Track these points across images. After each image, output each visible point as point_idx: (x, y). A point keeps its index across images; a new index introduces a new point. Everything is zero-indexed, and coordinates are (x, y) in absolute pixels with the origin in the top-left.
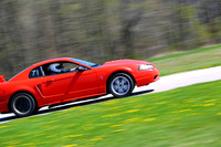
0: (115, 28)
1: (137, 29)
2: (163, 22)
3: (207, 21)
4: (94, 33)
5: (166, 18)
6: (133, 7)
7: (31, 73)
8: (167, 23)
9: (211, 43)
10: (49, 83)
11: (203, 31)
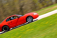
0: (18, 8)
1: (23, 7)
2: (30, 5)
3: (41, 3)
4: (13, 10)
5: (30, 3)
6: (22, 2)
7: (6, 20)
8: (31, 5)
9: (43, 8)
10: (11, 22)
11: (40, 5)
